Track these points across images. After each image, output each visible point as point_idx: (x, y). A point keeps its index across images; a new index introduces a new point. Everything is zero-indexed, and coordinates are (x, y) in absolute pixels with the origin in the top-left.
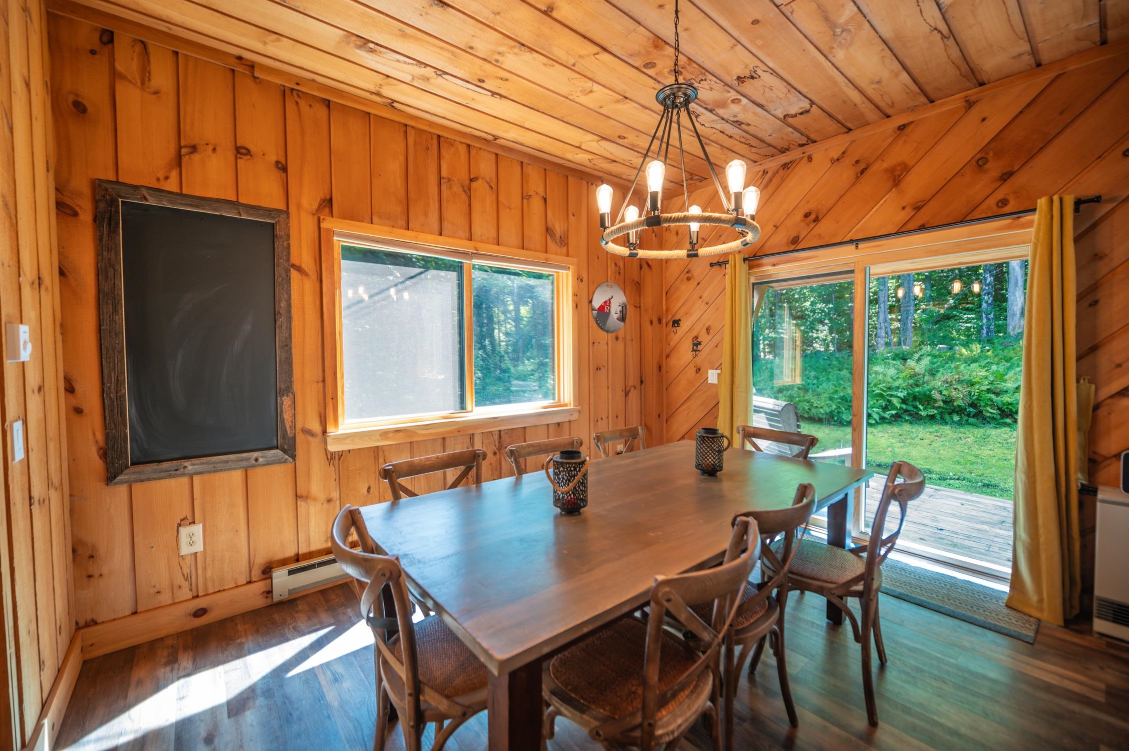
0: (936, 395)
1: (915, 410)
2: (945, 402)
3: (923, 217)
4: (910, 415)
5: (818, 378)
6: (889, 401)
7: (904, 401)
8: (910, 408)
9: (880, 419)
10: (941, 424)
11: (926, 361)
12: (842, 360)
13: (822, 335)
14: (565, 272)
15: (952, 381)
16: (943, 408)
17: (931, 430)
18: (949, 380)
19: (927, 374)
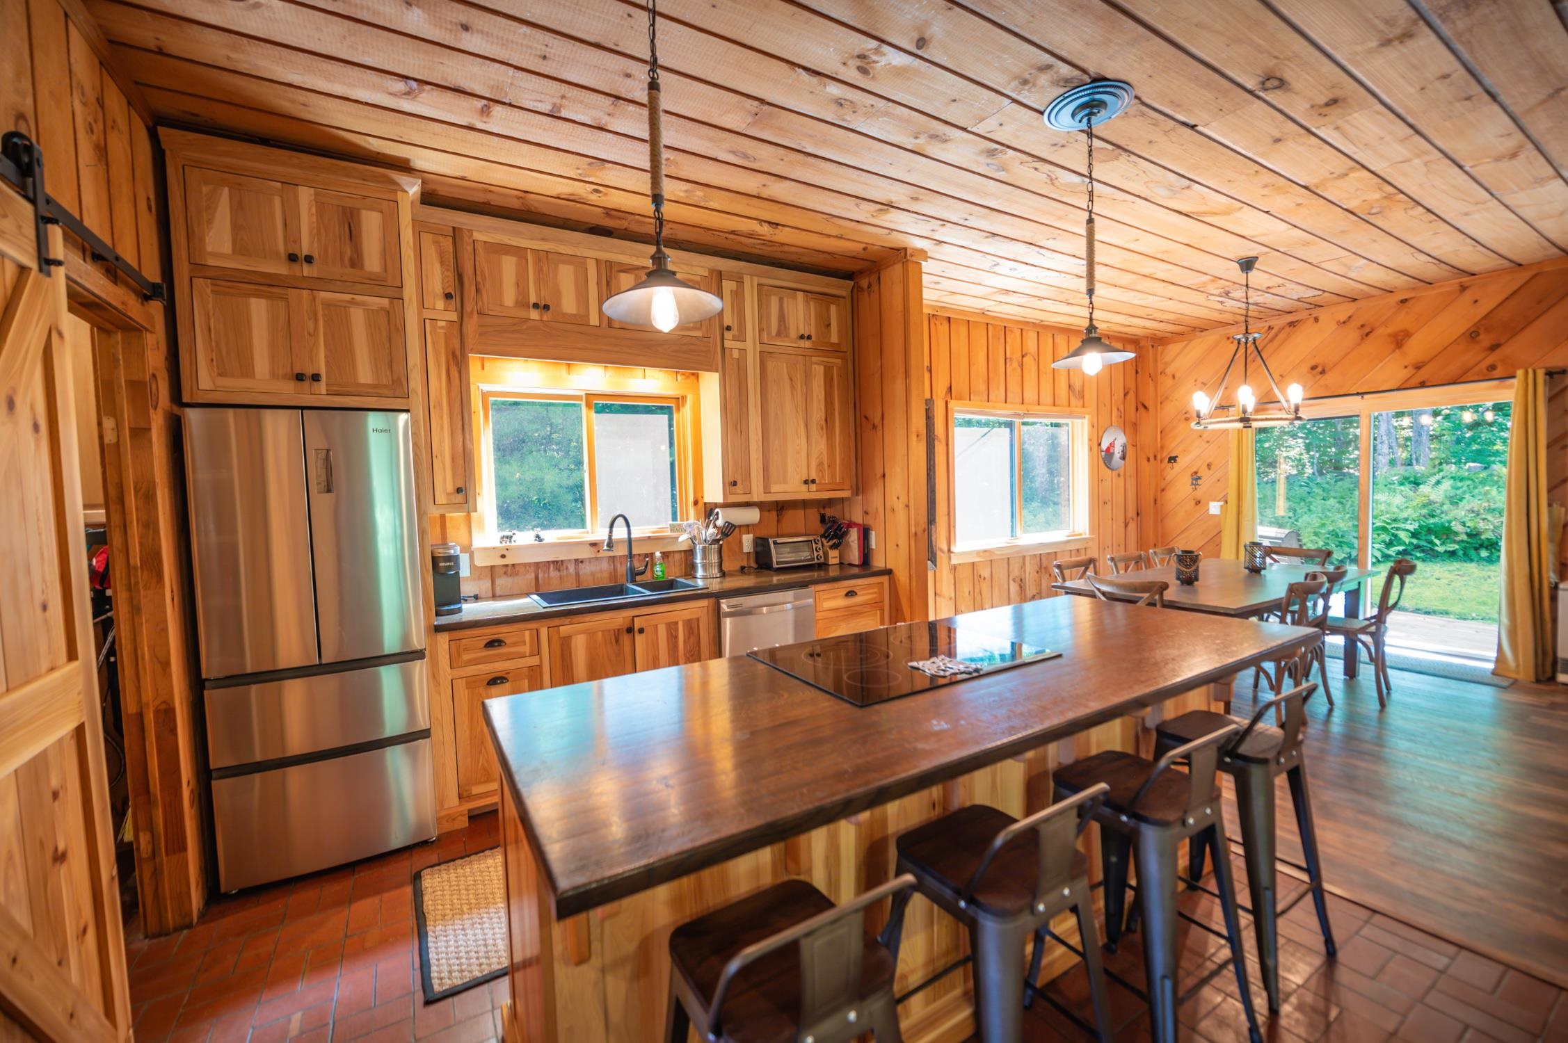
0: (1456, 527)
1: (1429, 546)
2: (1469, 535)
3: (1423, 375)
4: (1423, 551)
5: (1295, 511)
6: (1395, 536)
7: (1414, 535)
8: (1424, 543)
9: (1382, 557)
10: (1465, 561)
11: (1447, 485)
12: (1326, 486)
13: (1293, 453)
14: (1080, 421)
15: (1479, 511)
16: (1467, 542)
17: (1451, 568)
18: (1476, 509)
19: (1448, 502)
